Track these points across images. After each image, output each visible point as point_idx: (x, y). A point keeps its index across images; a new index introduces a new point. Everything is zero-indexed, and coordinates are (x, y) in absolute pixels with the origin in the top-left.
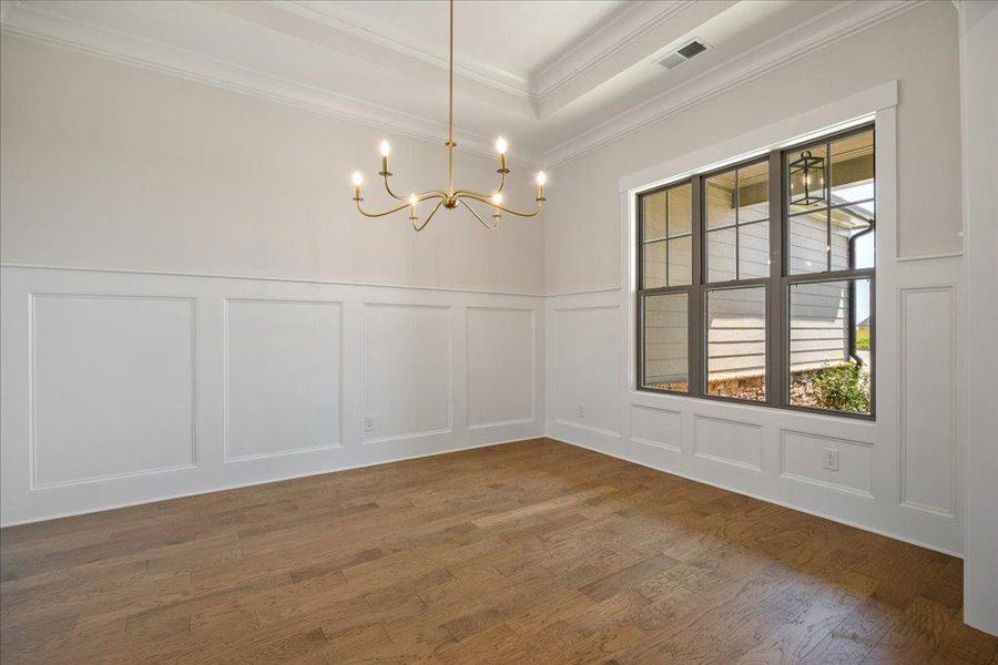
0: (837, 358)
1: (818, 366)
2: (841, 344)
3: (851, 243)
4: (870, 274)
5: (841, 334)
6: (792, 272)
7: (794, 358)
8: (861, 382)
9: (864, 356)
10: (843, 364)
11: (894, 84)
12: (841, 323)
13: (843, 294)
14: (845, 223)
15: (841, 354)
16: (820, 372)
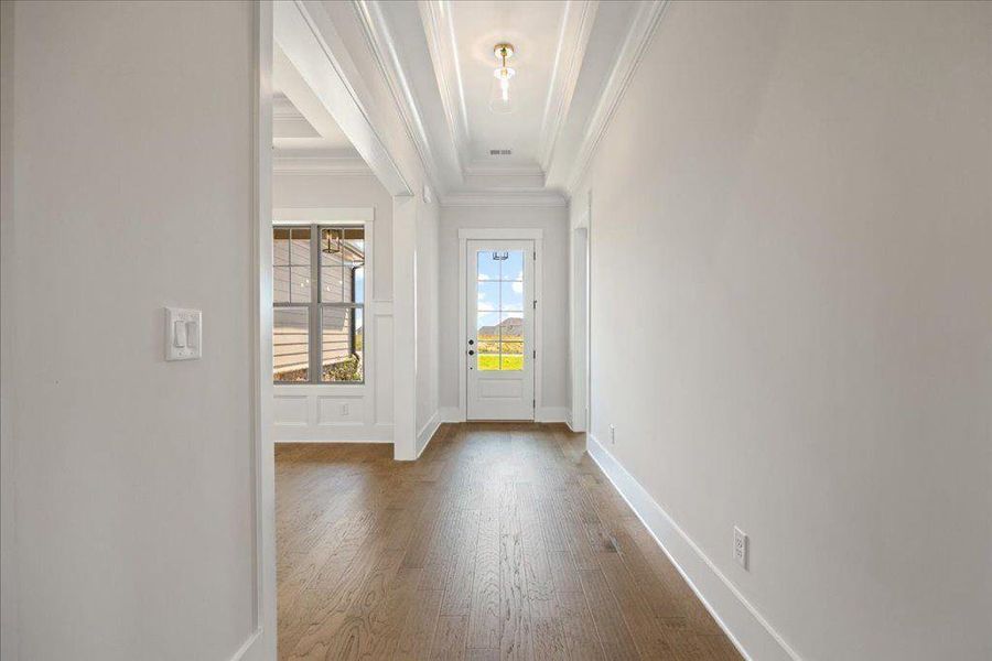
0: (344, 356)
1: (333, 362)
2: (347, 345)
3: (353, 271)
4: (362, 306)
5: (347, 338)
6: (323, 301)
7: (325, 355)
8: (359, 370)
9: (359, 353)
10: (349, 359)
11: (372, 210)
12: (346, 330)
13: (347, 316)
14: (349, 258)
15: (347, 353)
16: (334, 365)
